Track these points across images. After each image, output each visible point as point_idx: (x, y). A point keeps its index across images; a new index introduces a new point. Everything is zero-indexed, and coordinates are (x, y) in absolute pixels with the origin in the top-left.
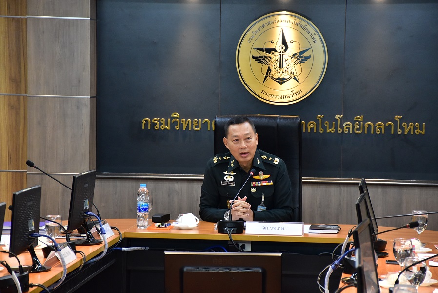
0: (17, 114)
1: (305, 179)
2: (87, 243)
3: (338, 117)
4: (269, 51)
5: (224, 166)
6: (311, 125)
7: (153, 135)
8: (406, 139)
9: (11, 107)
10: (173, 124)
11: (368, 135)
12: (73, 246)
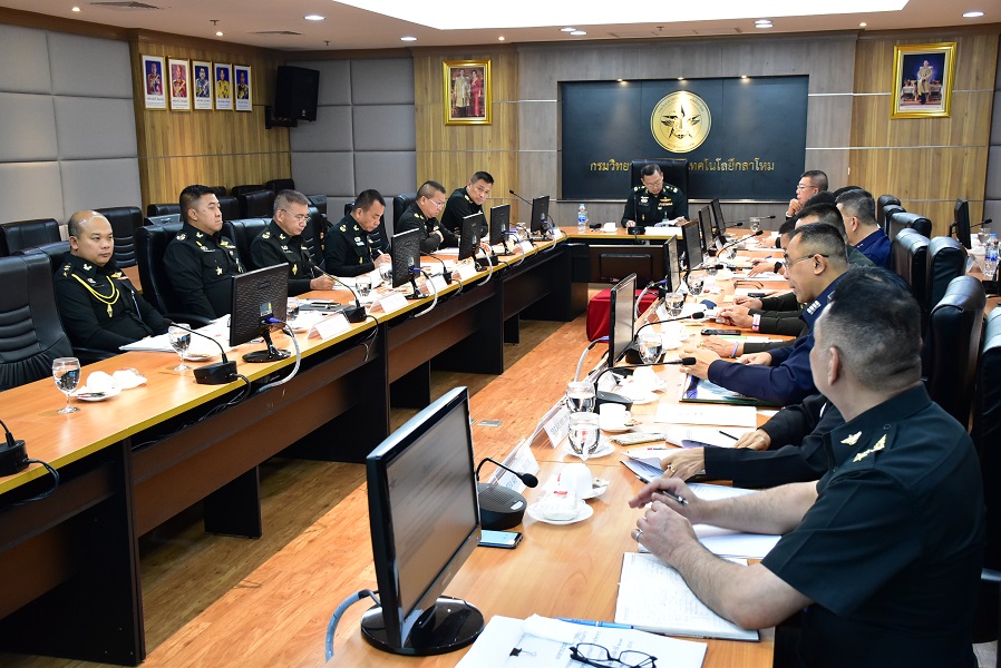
0: (514, 162)
1: (690, 201)
2: (543, 240)
3: (718, 160)
4: (672, 117)
5: (641, 193)
6: (700, 165)
7: (598, 174)
8: (762, 173)
9: (510, 158)
10: (610, 167)
11: (737, 170)
12: (531, 241)
